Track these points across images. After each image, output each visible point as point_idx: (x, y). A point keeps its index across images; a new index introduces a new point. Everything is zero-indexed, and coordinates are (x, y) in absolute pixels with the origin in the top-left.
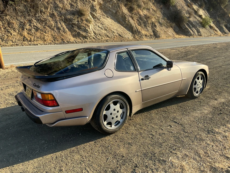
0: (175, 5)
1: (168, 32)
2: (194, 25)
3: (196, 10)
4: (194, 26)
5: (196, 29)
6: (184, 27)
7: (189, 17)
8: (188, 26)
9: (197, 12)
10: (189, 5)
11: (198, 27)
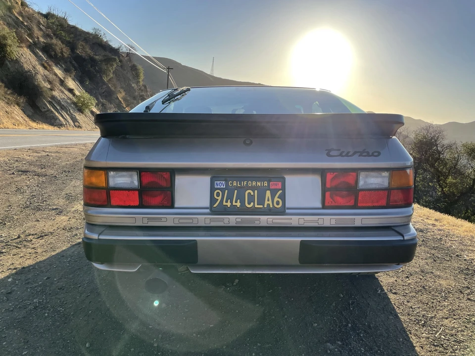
0: (16, 60)
1: (13, 115)
2: (63, 105)
3: (62, 78)
4: (63, 108)
5: (68, 115)
6: (44, 108)
7: (51, 90)
8: (52, 106)
9: (64, 81)
10: (46, 65)
11: (72, 111)
